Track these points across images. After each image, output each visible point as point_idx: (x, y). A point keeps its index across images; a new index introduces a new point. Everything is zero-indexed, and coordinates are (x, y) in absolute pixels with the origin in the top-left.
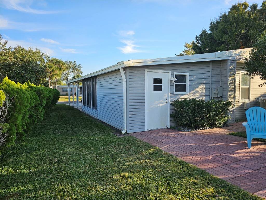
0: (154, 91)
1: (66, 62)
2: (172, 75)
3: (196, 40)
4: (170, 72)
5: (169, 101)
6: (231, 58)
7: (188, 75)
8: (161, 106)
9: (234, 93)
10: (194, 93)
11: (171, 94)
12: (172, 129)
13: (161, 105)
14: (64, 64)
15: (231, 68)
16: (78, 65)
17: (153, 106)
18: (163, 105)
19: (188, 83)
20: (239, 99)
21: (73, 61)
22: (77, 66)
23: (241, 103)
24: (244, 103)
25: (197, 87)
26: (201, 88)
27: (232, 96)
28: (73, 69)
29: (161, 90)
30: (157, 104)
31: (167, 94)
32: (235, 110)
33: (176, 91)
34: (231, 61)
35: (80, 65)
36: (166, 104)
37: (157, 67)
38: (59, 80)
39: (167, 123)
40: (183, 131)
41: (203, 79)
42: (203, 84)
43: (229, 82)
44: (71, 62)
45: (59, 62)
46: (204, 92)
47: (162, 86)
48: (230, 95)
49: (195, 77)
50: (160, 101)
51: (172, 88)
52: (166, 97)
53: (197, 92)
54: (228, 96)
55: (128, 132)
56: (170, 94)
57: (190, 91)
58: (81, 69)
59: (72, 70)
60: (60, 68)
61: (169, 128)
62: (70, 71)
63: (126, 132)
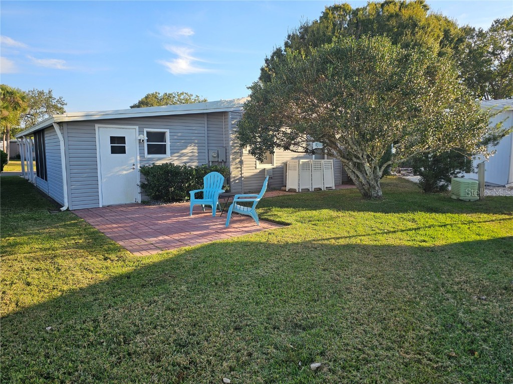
0: (112, 153)
1: (29, 92)
2: (141, 132)
3: (266, 65)
4: (137, 127)
5: (139, 166)
6: (232, 109)
7: (168, 131)
8: (126, 174)
9: (241, 156)
10: (180, 156)
11: (141, 158)
12: (144, 203)
13: (125, 172)
14: (23, 98)
15: (233, 122)
16: (58, 98)
17: (112, 174)
18: (130, 173)
19: (168, 143)
20: (256, 164)
21: (46, 91)
22: (55, 101)
23: (258, 169)
24: (265, 169)
25: (186, 147)
26: (191, 150)
27: (238, 160)
28: (48, 107)
29: (124, 152)
30: (118, 172)
31: (133, 158)
32: (243, 179)
33: (149, 153)
34: (233, 114)
35: (62, 100)
36: (132, 172)
37: (116, 121)
38: (16, 129)
39: (137, 196)
40: (149, 205)
41: (194, 138)
42: (193, 145)
43: (232, 142)
44: (41, 93)
45: (11, 93)
46: (197, 154)
47: (125, 146)
48: (234, 159)
49: (179, 134)
50: (123, 167)
51: (142, 150)
52: (133, 161)
53: (183, 155)
54: (231, 160)
55: (70, 209)
56: (138, 158)
57: (172, 153)
58: (64, 106)
59: (45, 110)
60: (16, 106)
61: (140, 202)
62: (41, 110)
63: (68, 208)
